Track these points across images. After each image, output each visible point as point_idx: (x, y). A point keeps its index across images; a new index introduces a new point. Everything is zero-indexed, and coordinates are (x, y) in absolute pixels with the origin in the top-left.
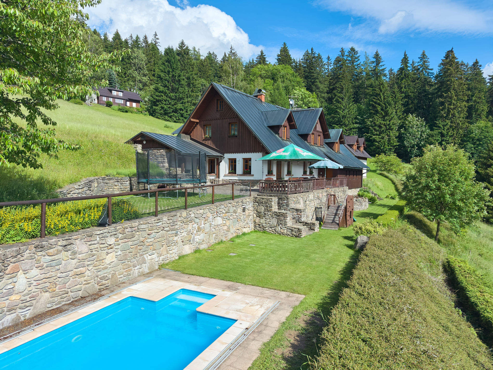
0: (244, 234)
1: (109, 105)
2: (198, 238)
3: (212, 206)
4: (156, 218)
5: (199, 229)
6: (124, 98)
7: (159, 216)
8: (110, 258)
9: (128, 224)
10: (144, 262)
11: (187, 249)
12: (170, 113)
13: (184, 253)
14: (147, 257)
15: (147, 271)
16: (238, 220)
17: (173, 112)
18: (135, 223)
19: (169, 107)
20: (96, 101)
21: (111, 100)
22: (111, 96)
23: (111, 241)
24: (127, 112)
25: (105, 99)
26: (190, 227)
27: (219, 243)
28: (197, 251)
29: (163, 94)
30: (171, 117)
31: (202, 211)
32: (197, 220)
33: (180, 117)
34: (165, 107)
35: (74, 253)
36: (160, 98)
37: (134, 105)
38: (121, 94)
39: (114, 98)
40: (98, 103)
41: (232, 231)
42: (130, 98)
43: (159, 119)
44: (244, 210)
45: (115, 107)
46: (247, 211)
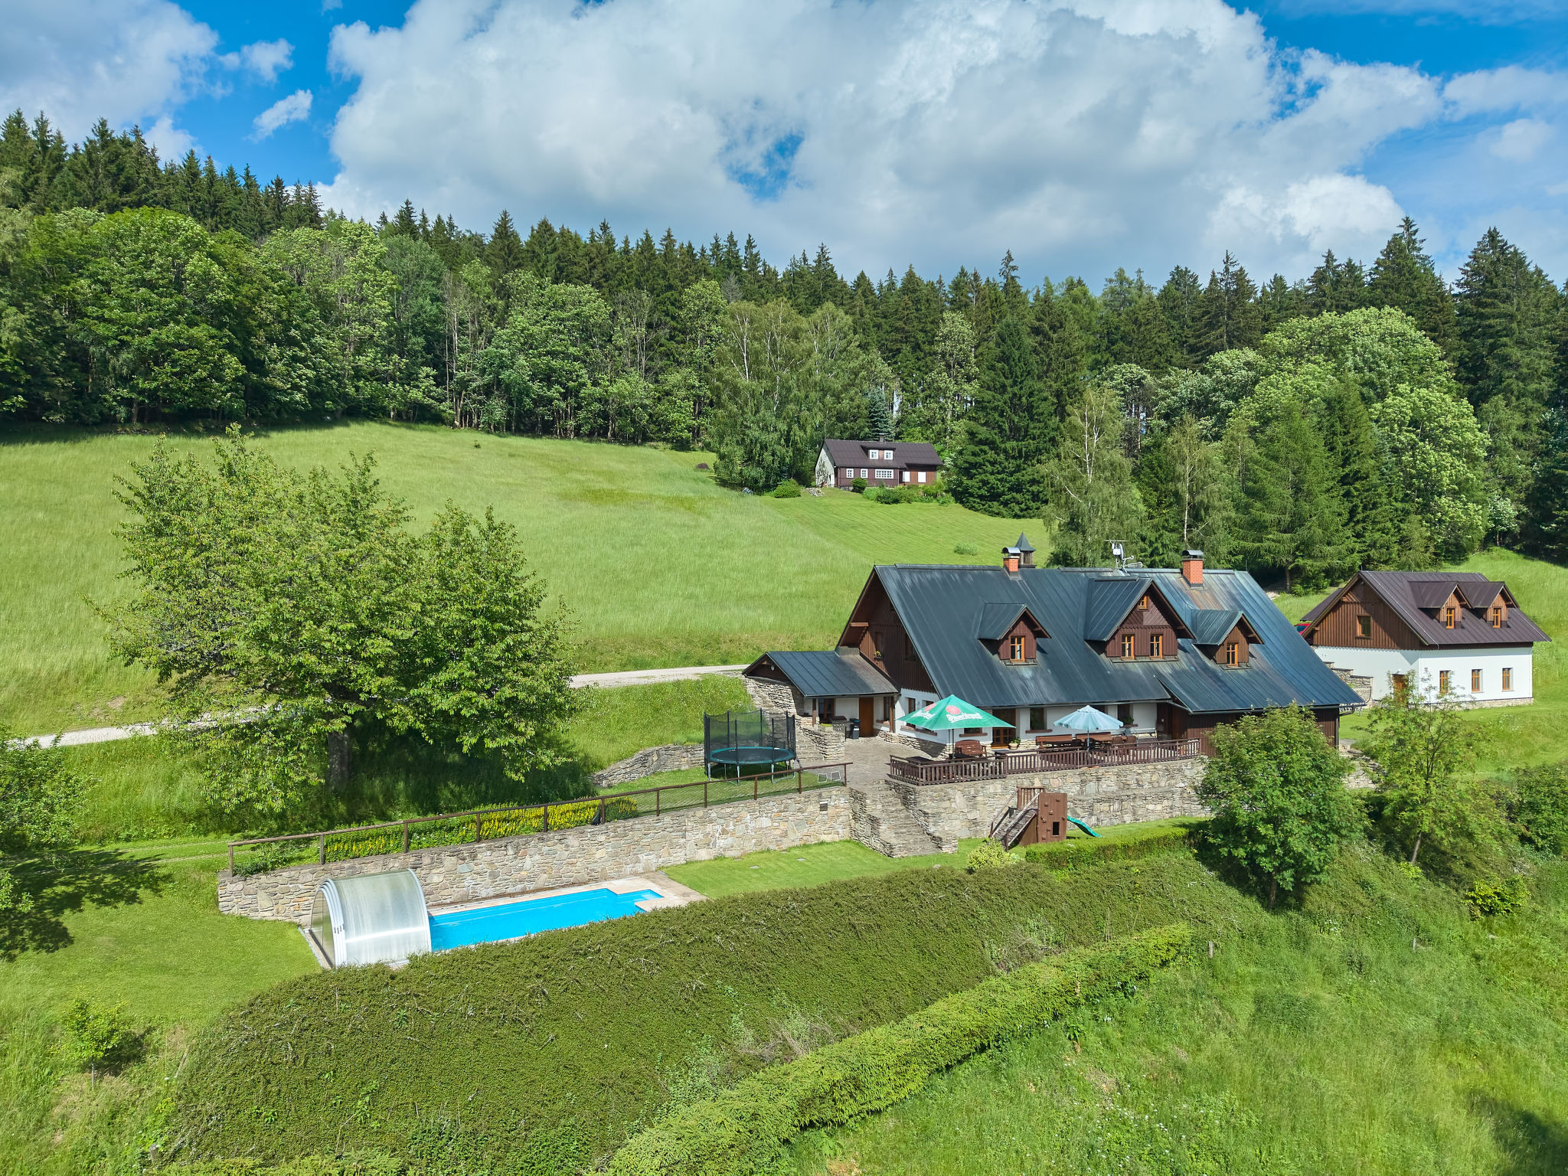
0: (822, 843)
1: (859, 488)
2: (721, 842)
3: (754, 804)
4: (656, 818)
5: (724, 832)
6: (895, 465)
7: (660, 816)
8: (600, 853)
9: (621, 823)
10: (638, 861)
11: (704, 854)
12: (1003, 493)
13: (697, 858)
14: (643, 857)
15: (641, 870)
16: (809, 821)
17: (1010, 489)
18: (630, 823)
19: (1001, 480)
20: (833, 481)
21: (864, 474)
22: (867, 465)
23: (602, 838)
24: (896, 501)
25: (850, 473)
26: (709, 828)
27: (762, 852)
28: (719, 858)
29: (986, 448)
30: (1005, 504)
31: (729, 810)
32: (722, 821)
33: (1031, 504)
34: (992, 479)
35: (567, 846)
36: (979, 459)
37: (922, 476)
38: (889, 455)
39: (872, 468)
40: (836, 485)
41: (791, 836)
42: (911, 461)
43: (977, 510)
44: (824, 807)
45: (873, 490)
46: (830, 811)
